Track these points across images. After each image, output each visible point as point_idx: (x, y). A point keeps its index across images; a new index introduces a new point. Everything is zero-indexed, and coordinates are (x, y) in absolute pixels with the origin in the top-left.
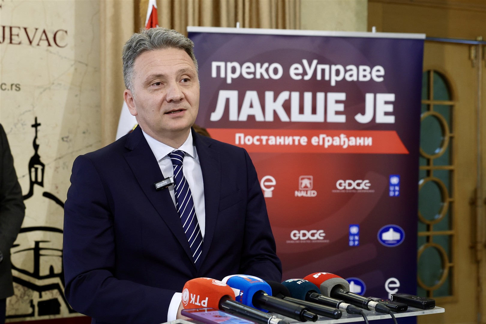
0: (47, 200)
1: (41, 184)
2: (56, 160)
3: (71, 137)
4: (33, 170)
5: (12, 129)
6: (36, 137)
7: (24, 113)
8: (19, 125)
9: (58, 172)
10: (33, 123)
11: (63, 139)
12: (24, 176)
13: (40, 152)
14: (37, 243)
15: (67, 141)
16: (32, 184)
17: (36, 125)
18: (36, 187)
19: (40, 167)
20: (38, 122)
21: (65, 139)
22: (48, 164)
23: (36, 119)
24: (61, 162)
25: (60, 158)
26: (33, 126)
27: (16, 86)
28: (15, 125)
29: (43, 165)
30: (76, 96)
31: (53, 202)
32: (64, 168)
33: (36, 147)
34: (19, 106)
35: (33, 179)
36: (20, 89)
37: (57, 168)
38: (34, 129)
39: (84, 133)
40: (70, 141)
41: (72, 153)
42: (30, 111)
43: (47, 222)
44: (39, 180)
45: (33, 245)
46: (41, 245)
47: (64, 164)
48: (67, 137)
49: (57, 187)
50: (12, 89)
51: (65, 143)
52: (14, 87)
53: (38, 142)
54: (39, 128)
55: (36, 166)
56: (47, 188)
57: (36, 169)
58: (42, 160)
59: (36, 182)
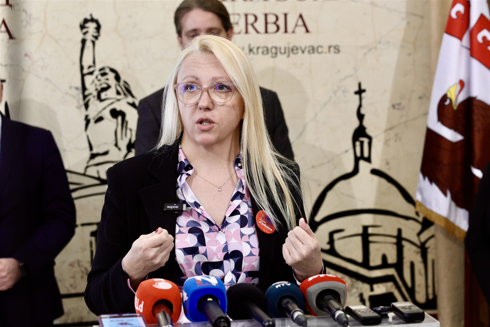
0: (376, 178)
1: (368, 160)
2: (386, 131)
3: (404, 103)
4: (358, 144)
5: (331, 97)
6: (360, 106)
7: (345, 79)
8: (340, 93)
9: (388, 146)
10: (356, 89)
11: (393, 106)
12: (347, 151)
13: (365, 123)
14: (365, 228)
15: (399, 109)
16: (357, 160)
17: (360, 92)
18: (362, 163)
19: (366, 141)
20: (363, 87)
21: (397, 107)
22: (376, 136)
23: (360, 85)
24: (392, 133)
25: (390, 129)
26: (356, 93)
27: (335, 48)
28: (335, 93)
29: (370, 138)
30: (410, 54)
31: (384, 181)
32: (396, 141)
33: (361, 117)
34: (339, 71)
35: (358, 154)
36: (339, 51)
37: (387, 142)
38: (357, 97)
39: (420, 98)
40: (404, 108)
41: (406, 122)
42: (352, 76)
43: (376, 204)
44: (366, 154)
45: (360, 231)
46: (370, 231)
47: (396, 135)
48: (399, 104)
49: (388, 163)
50: (329, 51)
51: (397, 112)
52: (332, 49)
53: (363, 111)
54: (363, 95)
55: (362, 139)
56: (376, 164)
57: (362, 143)
58: (369, 131)
59: (362, 157)
